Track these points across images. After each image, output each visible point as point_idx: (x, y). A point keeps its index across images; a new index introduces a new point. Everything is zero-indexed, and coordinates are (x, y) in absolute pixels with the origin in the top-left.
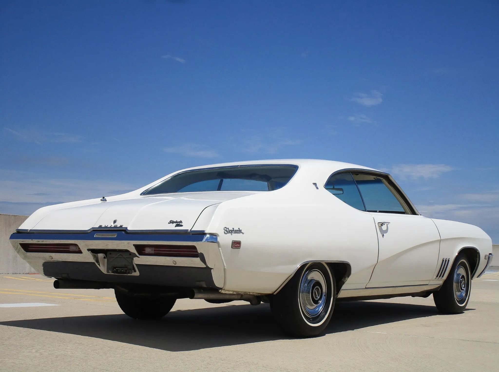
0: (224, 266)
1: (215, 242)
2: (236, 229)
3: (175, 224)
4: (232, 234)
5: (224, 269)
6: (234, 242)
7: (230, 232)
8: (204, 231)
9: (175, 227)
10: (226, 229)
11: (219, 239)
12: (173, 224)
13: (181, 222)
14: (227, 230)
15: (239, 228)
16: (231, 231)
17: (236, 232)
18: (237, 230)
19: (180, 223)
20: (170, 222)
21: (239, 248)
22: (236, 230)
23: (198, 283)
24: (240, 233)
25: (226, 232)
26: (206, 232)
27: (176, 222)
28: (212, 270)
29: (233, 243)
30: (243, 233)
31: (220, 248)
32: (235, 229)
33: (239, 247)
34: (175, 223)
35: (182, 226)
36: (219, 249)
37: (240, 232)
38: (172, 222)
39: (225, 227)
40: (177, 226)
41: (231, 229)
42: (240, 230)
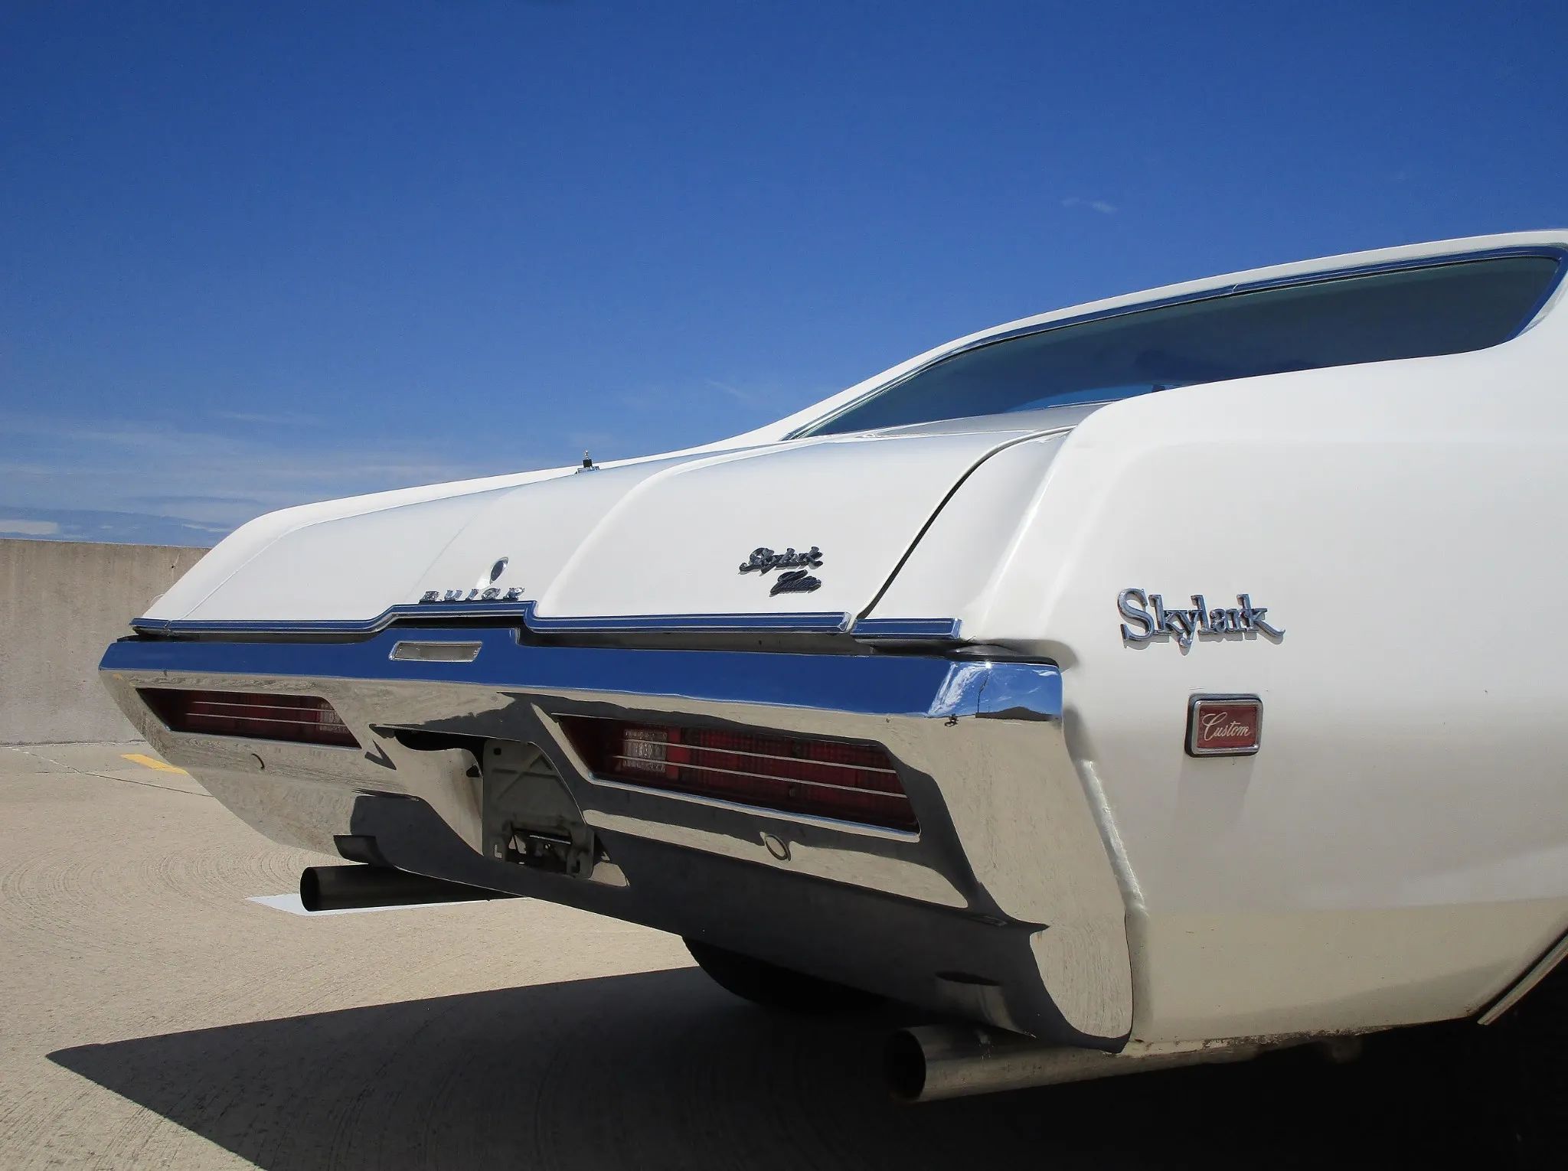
0: (1127, 896)
1: (1043, 718)
2: (1222, 600)
3: (774, 575)
4: (1185, 647)
5: (1131, 919)
6: (1204, 710)
7: (1170, 627)
8: (948, 624)
9: (775, 591)
10: (1134, 604)
11: (1075, 689)
12: (764, 572)
13: (814, 557)
14: (1150, 610)
15: (1243, 599)
16: (1177, 624)
17: (1222, 624)
18: (1232, 614)
19: (807, 568)
20: (752, 558)
21: (1248, 749)
22: (1220, 613)
23: (951, 990)
24: (1251, 635)
25: (1138, 630)
26: (965, 634)
27: (789, 559)
28: (1034, 938)
29: (1196, 715)
30: (1276, 636)
31: (1088, 765)
32: (1210, 607)
33: (1246, 744)
34: (780, 566)
35: (812, 585)
36: (1082, 774)
37: (1256, 623)
38: (762, 561)
39: (1132, 593)
40: (786, 585)
41: (1177, 601)
42: (1255, 612)
